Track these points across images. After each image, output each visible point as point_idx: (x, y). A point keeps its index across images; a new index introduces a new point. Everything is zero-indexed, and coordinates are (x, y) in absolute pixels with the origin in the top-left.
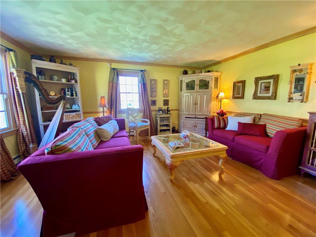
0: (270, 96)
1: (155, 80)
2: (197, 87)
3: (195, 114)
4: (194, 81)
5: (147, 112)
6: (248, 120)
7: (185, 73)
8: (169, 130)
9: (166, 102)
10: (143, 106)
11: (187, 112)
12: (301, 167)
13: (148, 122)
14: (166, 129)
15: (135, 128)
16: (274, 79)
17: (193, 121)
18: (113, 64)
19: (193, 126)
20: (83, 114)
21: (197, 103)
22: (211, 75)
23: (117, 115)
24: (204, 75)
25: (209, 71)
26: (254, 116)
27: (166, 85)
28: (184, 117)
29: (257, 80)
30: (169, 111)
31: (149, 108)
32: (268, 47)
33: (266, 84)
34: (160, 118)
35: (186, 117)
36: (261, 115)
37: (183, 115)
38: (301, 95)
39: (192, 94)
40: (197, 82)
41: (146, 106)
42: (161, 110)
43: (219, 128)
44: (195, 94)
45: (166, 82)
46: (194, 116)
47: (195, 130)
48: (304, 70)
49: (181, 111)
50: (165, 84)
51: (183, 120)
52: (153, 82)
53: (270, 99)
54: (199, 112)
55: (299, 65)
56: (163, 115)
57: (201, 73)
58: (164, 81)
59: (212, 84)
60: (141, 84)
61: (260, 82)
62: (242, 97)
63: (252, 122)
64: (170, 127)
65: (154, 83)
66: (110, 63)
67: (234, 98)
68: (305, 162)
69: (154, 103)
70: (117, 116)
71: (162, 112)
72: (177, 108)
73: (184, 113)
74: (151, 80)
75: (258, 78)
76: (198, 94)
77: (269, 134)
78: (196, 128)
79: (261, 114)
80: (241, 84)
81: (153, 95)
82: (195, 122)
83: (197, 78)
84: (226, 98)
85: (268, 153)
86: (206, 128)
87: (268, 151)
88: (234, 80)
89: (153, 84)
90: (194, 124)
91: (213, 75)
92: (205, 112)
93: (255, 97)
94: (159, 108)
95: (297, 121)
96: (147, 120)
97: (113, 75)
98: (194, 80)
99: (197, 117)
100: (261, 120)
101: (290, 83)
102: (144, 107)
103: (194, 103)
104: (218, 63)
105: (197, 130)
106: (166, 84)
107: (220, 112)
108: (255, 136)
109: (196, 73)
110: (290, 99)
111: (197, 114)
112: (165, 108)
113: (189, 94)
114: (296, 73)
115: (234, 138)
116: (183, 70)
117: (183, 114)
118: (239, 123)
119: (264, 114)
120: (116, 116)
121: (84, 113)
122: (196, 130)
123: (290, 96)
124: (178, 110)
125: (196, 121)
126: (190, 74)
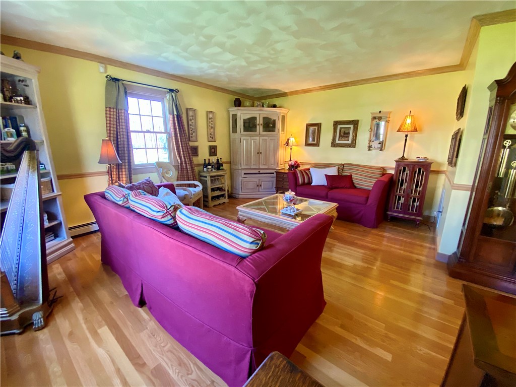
0: (349, 144)
1: (194, 110)
2: (260, 129)
3: (258, 168)
4: (255, 118)
5: (187, 168)
6: (333, 172)
7: (238, 103)
8: (223, 196)
9: (213, 150)
10: (178, 158)
11: (246, 165)
12: (388, 213)
13: (198, 186)
14: (220, 194)
15: (185, 198)
16: (355, 125)
17: (255, 179)
18: (109, 67)
19: (256, 186)
20: (58, 179)
21: (260, 151)
22: (278, 111)
23: (133, 177)
24: (268, 111)
25: (275, 106)
26: (337, 167)
27: (212, 121)
28: (243, 174)
29: (336, 123)
30: (222, 165)
31: (190, 160)
32: (348, 86)
33: (345, 129)
34: (211, 177)
35: (245, 174)
36: (343, 165)
37: (240, 171)
38: (380, 143)
39: (253, 138)
40: (260, 121)
41: (184, 157)
42: (209, 164)
43: (304, 184)
44: (258, 138)
45: (211, 116)
46: (257, 172)
47: (259, 192)
48: (383, 118)
49: (236, 165)
50: (210, 119)
51: (240, 178)
52: (191, 113)
53: (350, 147)
54: (264, 165)
55: (380, 112)
56: (214, 172)
57: (263, 107)
58: (208, 113)
59: (279, 125)
60: (173, 116)
61: (339, 127)
62: (317, 145)
63: (336, 174)
64: (225, 190)
65: (192, 116)
66: (103, 65)
67: (307, 144)
68: (391, 207)
69: (195, 151)
70: (133, 180)
71: (212, 167)
72: (229, 160)
73: (243, 167)
74: (187, 110)
75: (337, 122)
76: (261, 138)
77: (356, 185)
78: (260, 188)
79: (343, 163)
80: (316, 128)
81: (192, 137)
82: (259, 180)
83: (260, 114)
84: (297, 146)
85: (368, 204)
86: (277, 186)
87: (368, 202)
88: (308, 122)
89: (191, 118)
90: (258, 183)
91: (280, 112)
92: (272, 165)
93: (334, 145)
94: (205, 160)
95: (379, 169)
96: (196, 183)
97: (115, 93)
98: (255, 116)
99: (261, 172)
100: (346, 170)
101: (370, 130)
102: (181, 159)
103: (257, 151)
104: (283, 95)
105: (262, 191)
106: (212, 118)
107: (295, 164)
108: (346, 188)
109: (257, 106)
110: (370, 147)
111: (261, 167)
112: (214, 159)
113: (249, 138)
114: (376, 120)
115: (327, 194)
116: (235, 97)
117: (240, 168)
118: (326, 176)
119: (346, 164)
120: (130, 179)
121: (60, 177)
122: (260, 190)
123: (369, 144)
124: (230, 162)
125: (260, 178)
126: (248, 106)
